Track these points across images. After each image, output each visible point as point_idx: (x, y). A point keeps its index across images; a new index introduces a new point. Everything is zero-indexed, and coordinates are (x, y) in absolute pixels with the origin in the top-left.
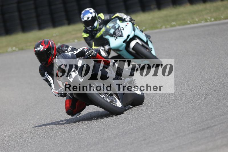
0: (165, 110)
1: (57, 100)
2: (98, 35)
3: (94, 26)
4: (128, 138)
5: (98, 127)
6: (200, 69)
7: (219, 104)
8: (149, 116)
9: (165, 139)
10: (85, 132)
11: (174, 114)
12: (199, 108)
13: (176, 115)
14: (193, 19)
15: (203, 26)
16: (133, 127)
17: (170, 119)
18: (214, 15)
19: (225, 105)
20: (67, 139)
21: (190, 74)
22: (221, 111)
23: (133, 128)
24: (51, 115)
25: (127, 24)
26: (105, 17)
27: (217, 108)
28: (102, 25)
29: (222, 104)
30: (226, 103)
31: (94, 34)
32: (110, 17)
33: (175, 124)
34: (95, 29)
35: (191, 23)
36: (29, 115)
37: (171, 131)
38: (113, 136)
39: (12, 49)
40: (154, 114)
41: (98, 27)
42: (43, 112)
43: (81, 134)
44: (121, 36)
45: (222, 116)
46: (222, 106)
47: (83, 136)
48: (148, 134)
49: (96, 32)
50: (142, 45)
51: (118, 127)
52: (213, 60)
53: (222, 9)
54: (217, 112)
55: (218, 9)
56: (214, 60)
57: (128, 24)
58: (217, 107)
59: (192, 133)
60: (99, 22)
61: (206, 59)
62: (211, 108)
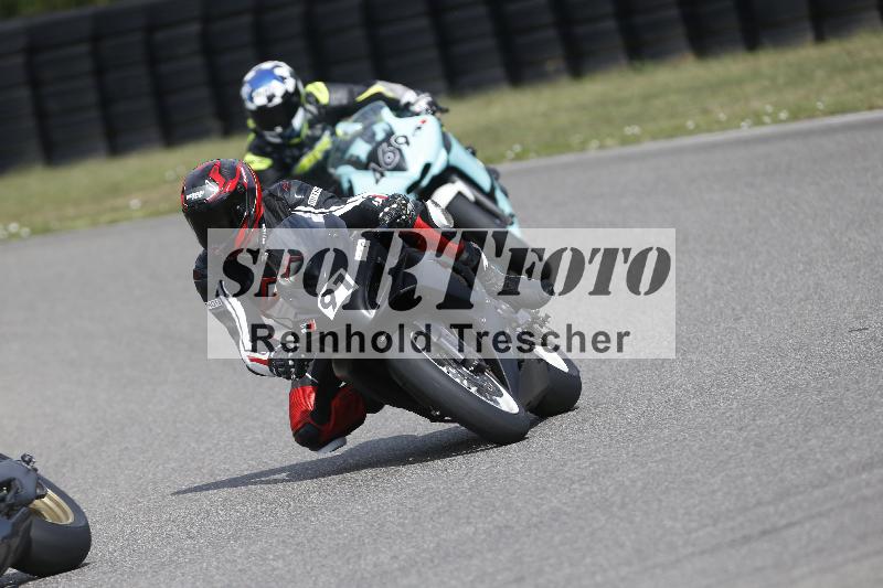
0: (596, 466)
1: (178, 425)
2: (307, 162)
3: (293, 130)
4: (456, 574)
5: (339, 532)
6: (733, 305)
7: (807, 440)
8: (537, 489)
9: (599, 578)
10: (288, 552)
11: (633, 482)
12: (731, 457)
13: (640, 484)
14: (705, 111)
15: (746, 142)
16: (473, 529)
17: (617, 499)
18: (791, 96)
19: (832, 446)
20: (217, 577)
21: (695, 325)
22: (815, 467)
23: (474, 533)
24: (155, 483)
25: (419, 124)
26: (334, 96)
27: (800, 456)
28: (319, 126)
29: (821, 443)
30: (836, 436)
31: (288, 160)
32: (352, 95)
33: (638, 519)
34: (296, 141)
35: (698, 130)
36: (72, 484)
37: (622, 546)
38: (396, 565)
39: (6, 229)
40: (554, 481)
41: (306, 132)
42: (126, 472)
43: (271, 557)
44: (400, 168)
45: (817, 487)
46: (818, 450)
47: (280, 564)
48: (531, 556)
49: (296, 152)
50: (477, 203)
51: (414, 531)
52: (785, 272)
53: (820, 74)
54: (798, 472)
55: (801, 76)
56: (790, 272)
57: (424, 122)
58: (799, 451)
59: (703, 553)
60: (309, 116)
61: (757, 266)
62: (776, 458)
